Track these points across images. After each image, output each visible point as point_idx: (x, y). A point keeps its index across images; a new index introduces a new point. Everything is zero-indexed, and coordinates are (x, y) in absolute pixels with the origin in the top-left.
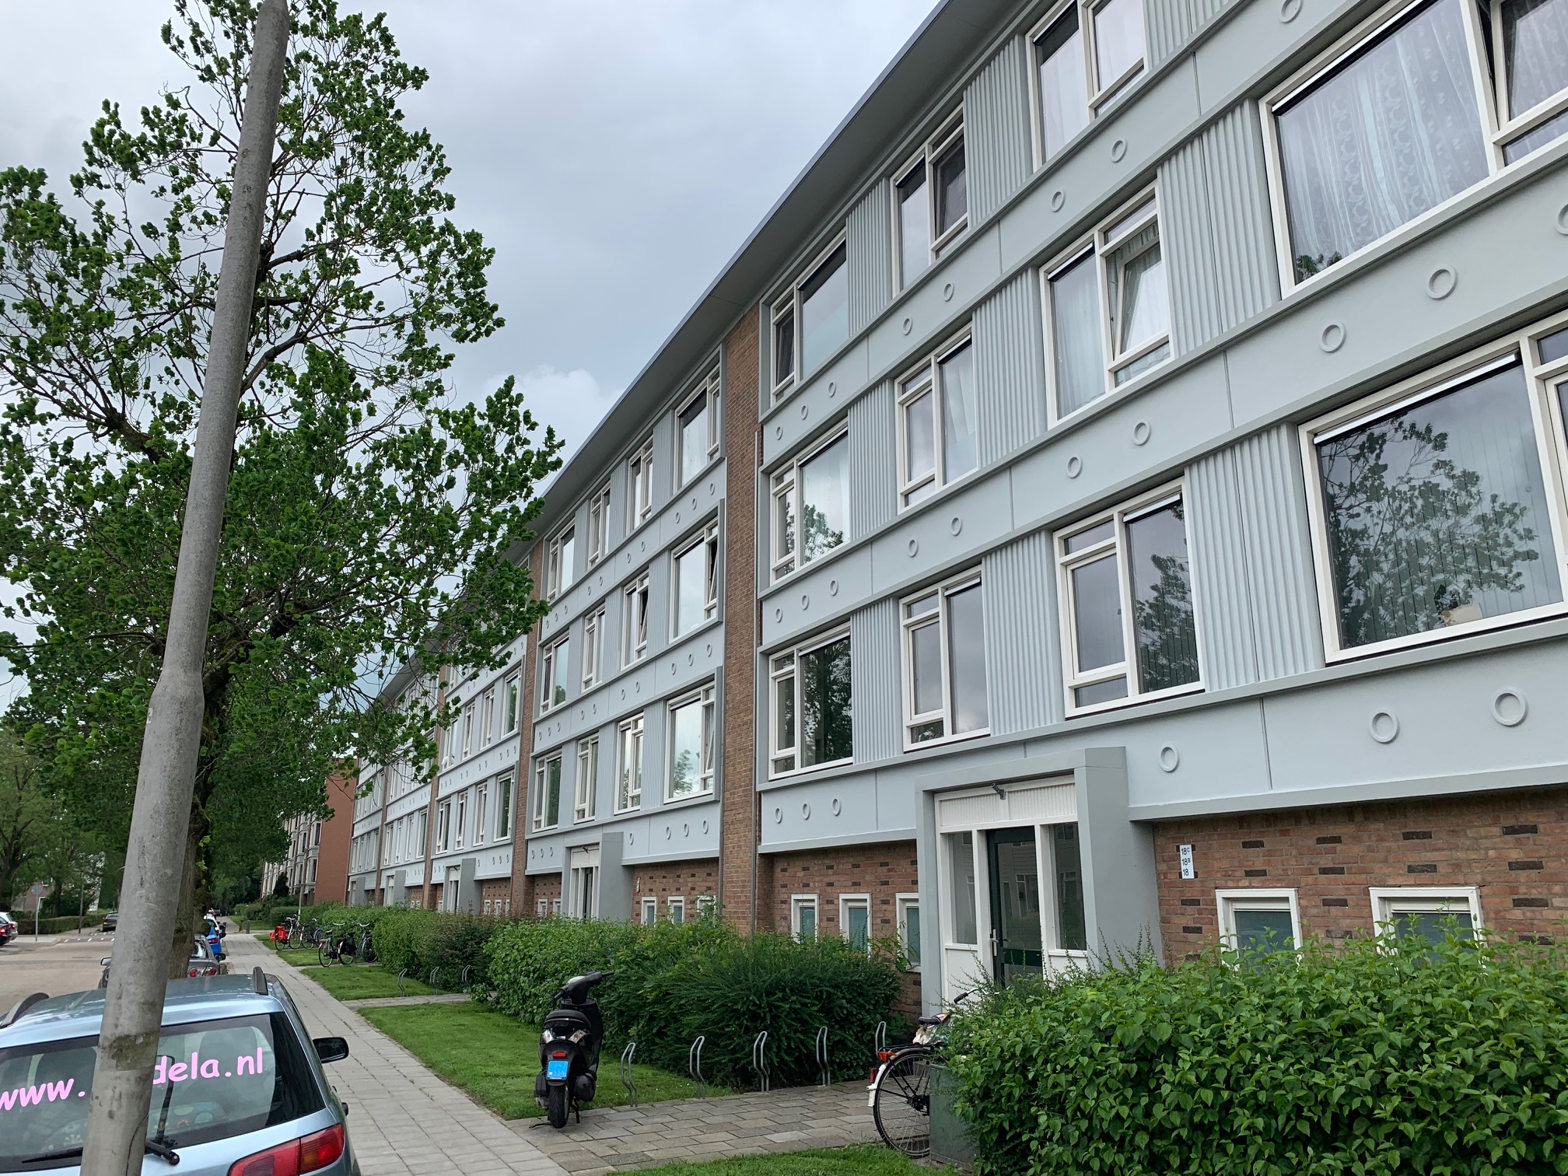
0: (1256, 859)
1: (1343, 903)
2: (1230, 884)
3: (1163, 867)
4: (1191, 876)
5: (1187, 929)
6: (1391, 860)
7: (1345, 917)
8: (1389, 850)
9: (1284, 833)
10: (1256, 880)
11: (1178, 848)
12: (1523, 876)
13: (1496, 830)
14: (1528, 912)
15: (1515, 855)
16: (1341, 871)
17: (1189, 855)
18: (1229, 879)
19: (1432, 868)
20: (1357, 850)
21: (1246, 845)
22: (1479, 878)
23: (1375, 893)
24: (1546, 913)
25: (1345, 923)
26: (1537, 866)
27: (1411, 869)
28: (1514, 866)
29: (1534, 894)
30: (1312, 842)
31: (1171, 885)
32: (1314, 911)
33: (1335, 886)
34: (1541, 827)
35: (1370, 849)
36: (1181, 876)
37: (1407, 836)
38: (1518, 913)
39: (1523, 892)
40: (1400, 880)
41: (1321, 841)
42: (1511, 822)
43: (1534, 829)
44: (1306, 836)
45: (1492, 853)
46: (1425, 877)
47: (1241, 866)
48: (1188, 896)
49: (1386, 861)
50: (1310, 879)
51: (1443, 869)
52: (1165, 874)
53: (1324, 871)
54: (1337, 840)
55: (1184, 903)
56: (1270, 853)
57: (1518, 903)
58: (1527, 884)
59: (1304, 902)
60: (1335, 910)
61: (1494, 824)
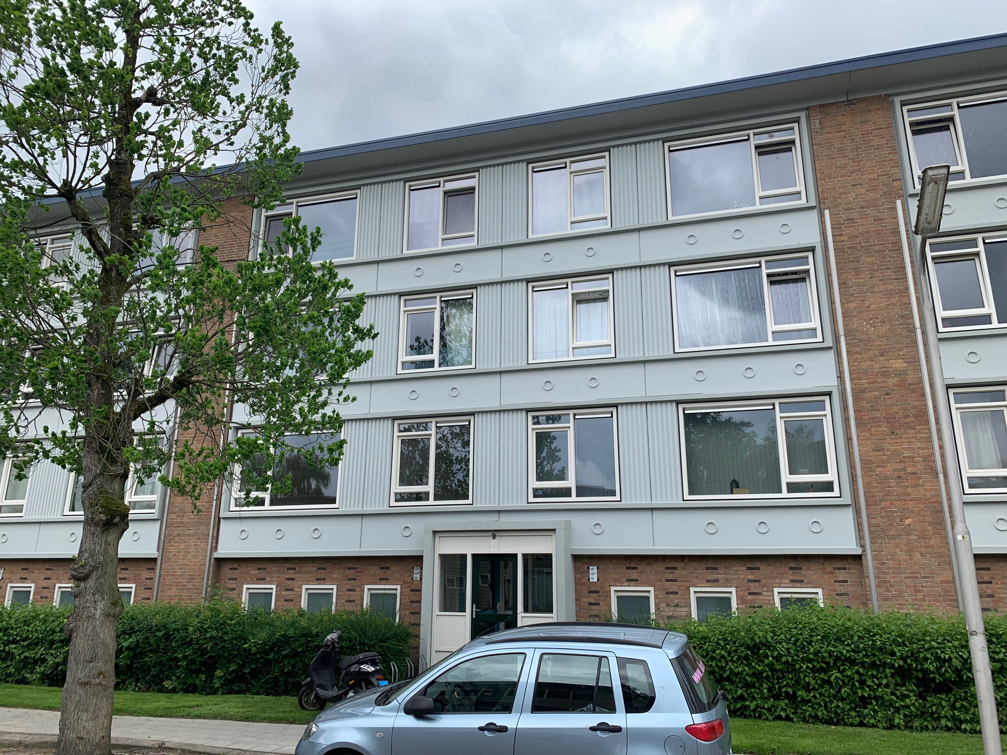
0: (634, 574)
1: (676, 593)
2: (617, 584)
3: (579, 576)
4: (596, 580)
5: (590, 604)
6: (699, 577)
7: (676, 598)
8: (699, 573)
9: (649, 564)
10: (632, 583)
11: (588, 568)
12: (752, 584)
13: (744, 568)
14: (754, 597)
15: (751, 577)
16: (676, 581)
17: (595, 571)
18: (617, 582)
19: (717, 581)
20: (684, 572)
21: (627, 568)
22: (736, 585)
23: (692, 590)
24: (761, 597)
25: (676, 601)
26: (758, 581)
27: (708, 581)
28: (750, 581)
29: (756, 591)
30: (663, 569)
31: (583, 584)
32: (662, 596)
33: (673, 587)
34: (761, 568)
35: (690, 573)
36: (589, 580)
37: (707, 569)
38: (750, 597)
39: (752, 590)
40: (703, 585)
41: (667, 568)
42: (750, 566)
43: (758, 569)
44: (661, 567)
45: (742, 576)
46: (714, 584)
47: (624, 577)
48: (593, 589)
49: (697, 577)
50: (661, 583)
51: (721, 581)
52: (579, 580)
53: (668, 580)
54: (676, 568)
55: (590, 592)
56: (641, 572)
57: (750, 594)
58: (754, 587)
59: (656, 593)
60: (671, 596)
61: (744, 566)
